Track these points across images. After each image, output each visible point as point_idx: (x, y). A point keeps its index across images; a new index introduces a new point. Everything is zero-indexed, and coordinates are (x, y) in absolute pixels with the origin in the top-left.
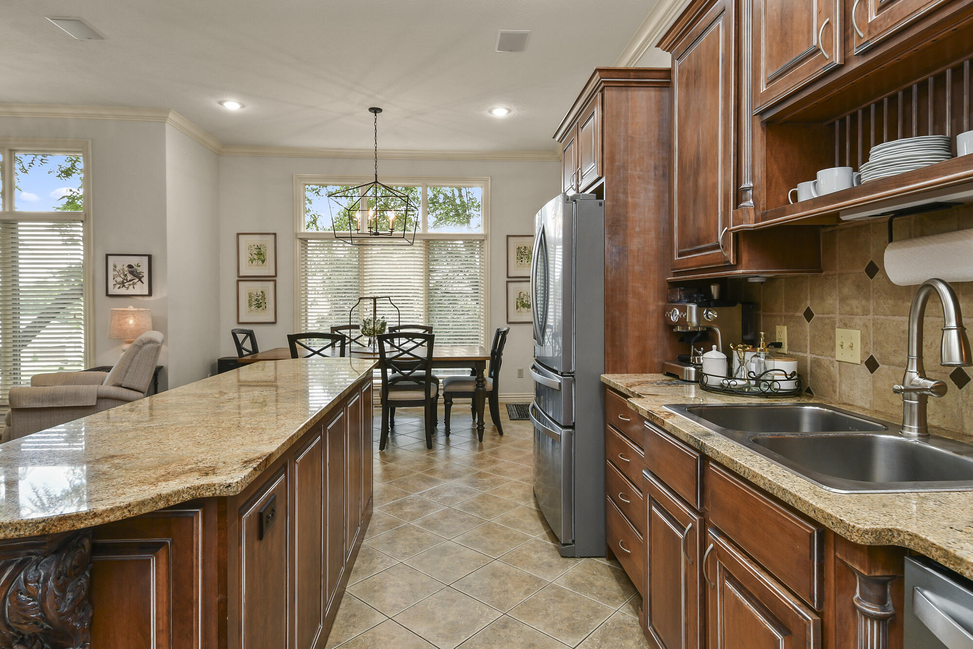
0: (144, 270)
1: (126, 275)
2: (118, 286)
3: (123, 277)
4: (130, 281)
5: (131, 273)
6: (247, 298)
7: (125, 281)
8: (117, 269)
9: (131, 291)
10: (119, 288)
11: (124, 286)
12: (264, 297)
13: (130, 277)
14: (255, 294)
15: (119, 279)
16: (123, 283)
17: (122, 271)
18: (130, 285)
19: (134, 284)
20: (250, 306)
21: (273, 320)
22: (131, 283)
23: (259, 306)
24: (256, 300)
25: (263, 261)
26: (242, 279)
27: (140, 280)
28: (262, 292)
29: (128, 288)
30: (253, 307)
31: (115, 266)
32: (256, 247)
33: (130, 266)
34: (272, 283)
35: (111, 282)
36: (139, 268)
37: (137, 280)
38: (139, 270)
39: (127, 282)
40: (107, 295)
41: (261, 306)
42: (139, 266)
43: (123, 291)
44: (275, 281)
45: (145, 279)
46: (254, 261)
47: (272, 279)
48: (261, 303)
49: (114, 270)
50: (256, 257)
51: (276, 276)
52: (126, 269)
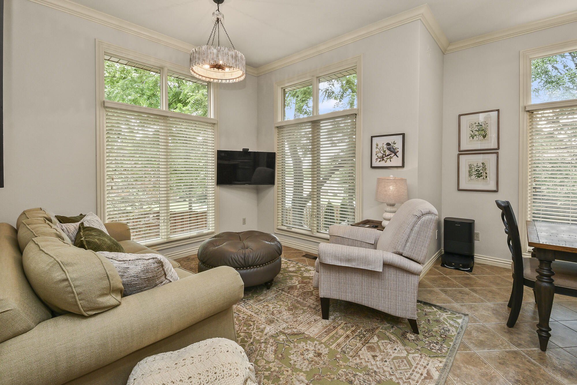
0: (398, 146)
1: (385, 151)
2: (379, 160)
3: (382, 152)
4: (388, 155)
5: (389, 149)
6: (468, 169)
7: (384, 156)
8: (379, 147)
9: (388, 164)
10: (380, 161)
11: (383, 160)
12: (484, 168)
13: (388, 152)
14: (475, 165)
15: (380, 155)
16: (383, 157)
17: (382, 148)
18: (388, 159)
19: (391, 158)
20: (470, 175)
21: (495, 189)
22: (389, 157)
23: (479, 175)
24: (476, 171)
25: (484, 137)
26: (462, 152)
27: (395, 154)
28: (483, 164)
29: (386, 162)
30: (473, 177)
31: (377, 145)
32: (477, 124)
33: (388, 144)
34: (495, 156)
35: (374, 157)
36: (395, 145)
37: (393, 154)
38: (396, 146)
39: (386, 156)
40: (372, 167)
41: (482, 176)
42: (395, 144)
43: (382, 164)
44: (497, 153)
45: (400, 154)
46: (475, 137)
47: (495, 151)
48: (481, 173)
49: (377, 148)
50: (477, 133)
51: (498, 148)
52: (385, 146)
